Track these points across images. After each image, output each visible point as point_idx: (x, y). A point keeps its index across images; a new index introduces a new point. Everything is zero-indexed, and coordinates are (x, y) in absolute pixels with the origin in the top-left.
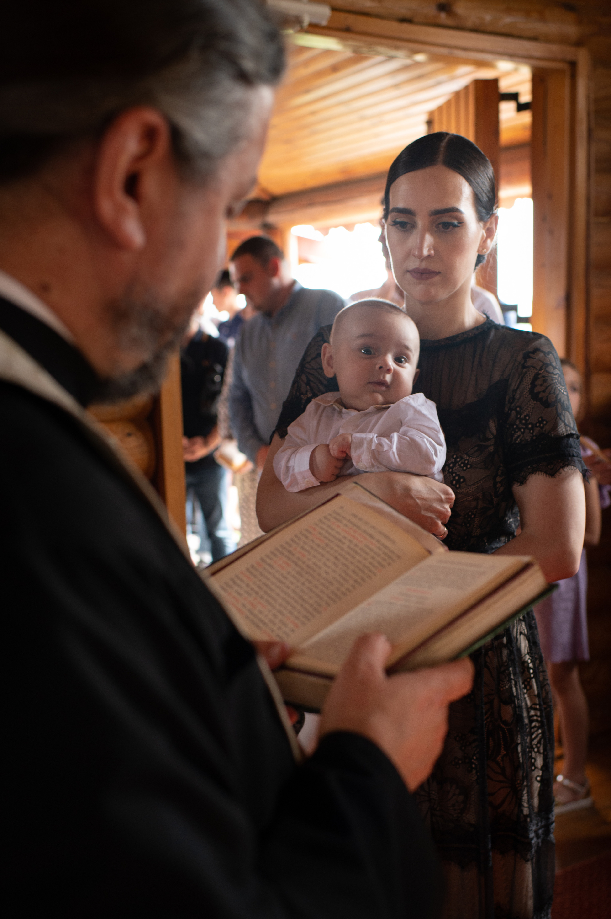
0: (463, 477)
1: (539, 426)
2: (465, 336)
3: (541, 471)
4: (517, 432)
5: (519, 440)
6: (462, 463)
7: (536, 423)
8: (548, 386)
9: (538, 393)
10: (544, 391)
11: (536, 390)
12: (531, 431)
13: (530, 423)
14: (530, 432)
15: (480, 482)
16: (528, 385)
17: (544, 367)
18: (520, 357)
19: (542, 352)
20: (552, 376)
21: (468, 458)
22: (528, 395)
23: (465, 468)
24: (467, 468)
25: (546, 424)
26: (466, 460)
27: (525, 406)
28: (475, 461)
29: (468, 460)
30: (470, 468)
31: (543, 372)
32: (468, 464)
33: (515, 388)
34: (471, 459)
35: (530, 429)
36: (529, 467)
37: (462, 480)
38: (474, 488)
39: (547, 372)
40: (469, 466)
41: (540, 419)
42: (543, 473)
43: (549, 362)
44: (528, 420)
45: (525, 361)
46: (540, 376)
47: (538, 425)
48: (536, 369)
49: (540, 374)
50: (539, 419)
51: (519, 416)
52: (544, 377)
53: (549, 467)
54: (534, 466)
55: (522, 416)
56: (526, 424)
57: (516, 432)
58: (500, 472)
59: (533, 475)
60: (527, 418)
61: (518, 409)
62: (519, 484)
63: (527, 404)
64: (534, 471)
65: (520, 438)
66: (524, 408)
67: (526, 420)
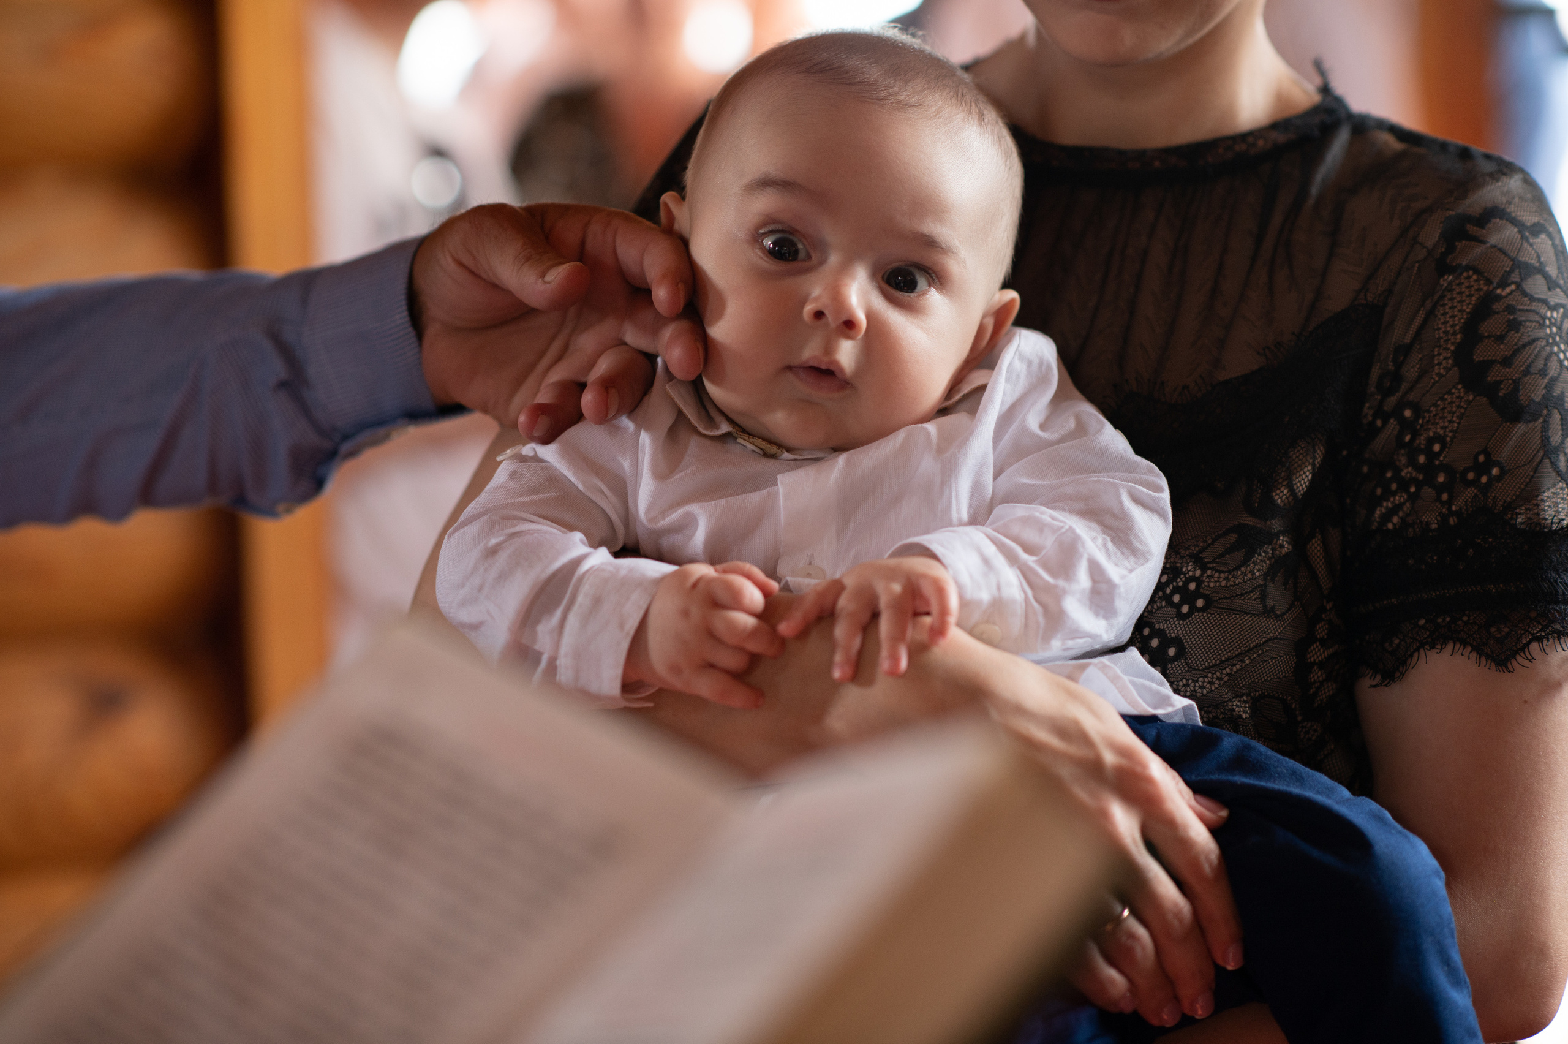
0: (1177, 642)
1: (1475, 482)
2: (1241, 147)
3: (1464, 643)
4: (1394, 494)
5: (1395, 520)
6: (1176, 590)
7: (1467, 470)
8: (1524, 346)
9: (1488, 365)
10: (1507, 361)
11: (1481, 353)
12: (1445, 497)
13: (1445, 468)
14: (1438, 499)
15: (1242, 661)
16: (1455, 334)
17: (1515, 277)
18: (1431, 235)
19: (1514, 222)
20: (1543, 310)
21: (1198, 573)
22: (1448, 369)
23: (1185, 609)
24: (1193, 609)
25: (1499, 478)
26: (1193, 579)
27: (1435, 405)
28: (1224, 583)
29: (1199, 581)
30: (1203, 610)
31: (1512, 292)
32: (1197, 594)
33: (1407, 341)
34: (1211, 576)
35: (1440, 489)
36: (1422, 622)
37: (1172, 652)
38: (1219, 679)
39: (1525, 294)
40: (1200, 603)
41: (1482, 458)
42: (1469, 649)
43: (1534, 262)
44: (1439, 453)
45: (1451, 249)
46: (1497, 307)
47: (1471, 476)
48: (1489, 282)
49: (1499, 298)
50: (1479, 454)
51: (1408, 438)
52: (1511, 309)
53: (1493, 630)
54: (1440, 620)
55: (1422, 440)
56: (1430, 471)
57: (1388, 493)
58: (1321, 631)
59: (1433, 655)
60: (1437, 447)
61: (1408, 413)
62: (1379, 678)
63: (1442, 399)
64: (1437, 639)
65: (1401, 514)
66: (1429, 411)
67: (1431, 456)
